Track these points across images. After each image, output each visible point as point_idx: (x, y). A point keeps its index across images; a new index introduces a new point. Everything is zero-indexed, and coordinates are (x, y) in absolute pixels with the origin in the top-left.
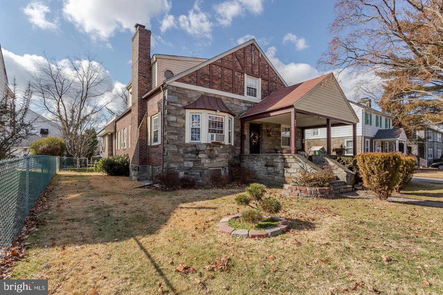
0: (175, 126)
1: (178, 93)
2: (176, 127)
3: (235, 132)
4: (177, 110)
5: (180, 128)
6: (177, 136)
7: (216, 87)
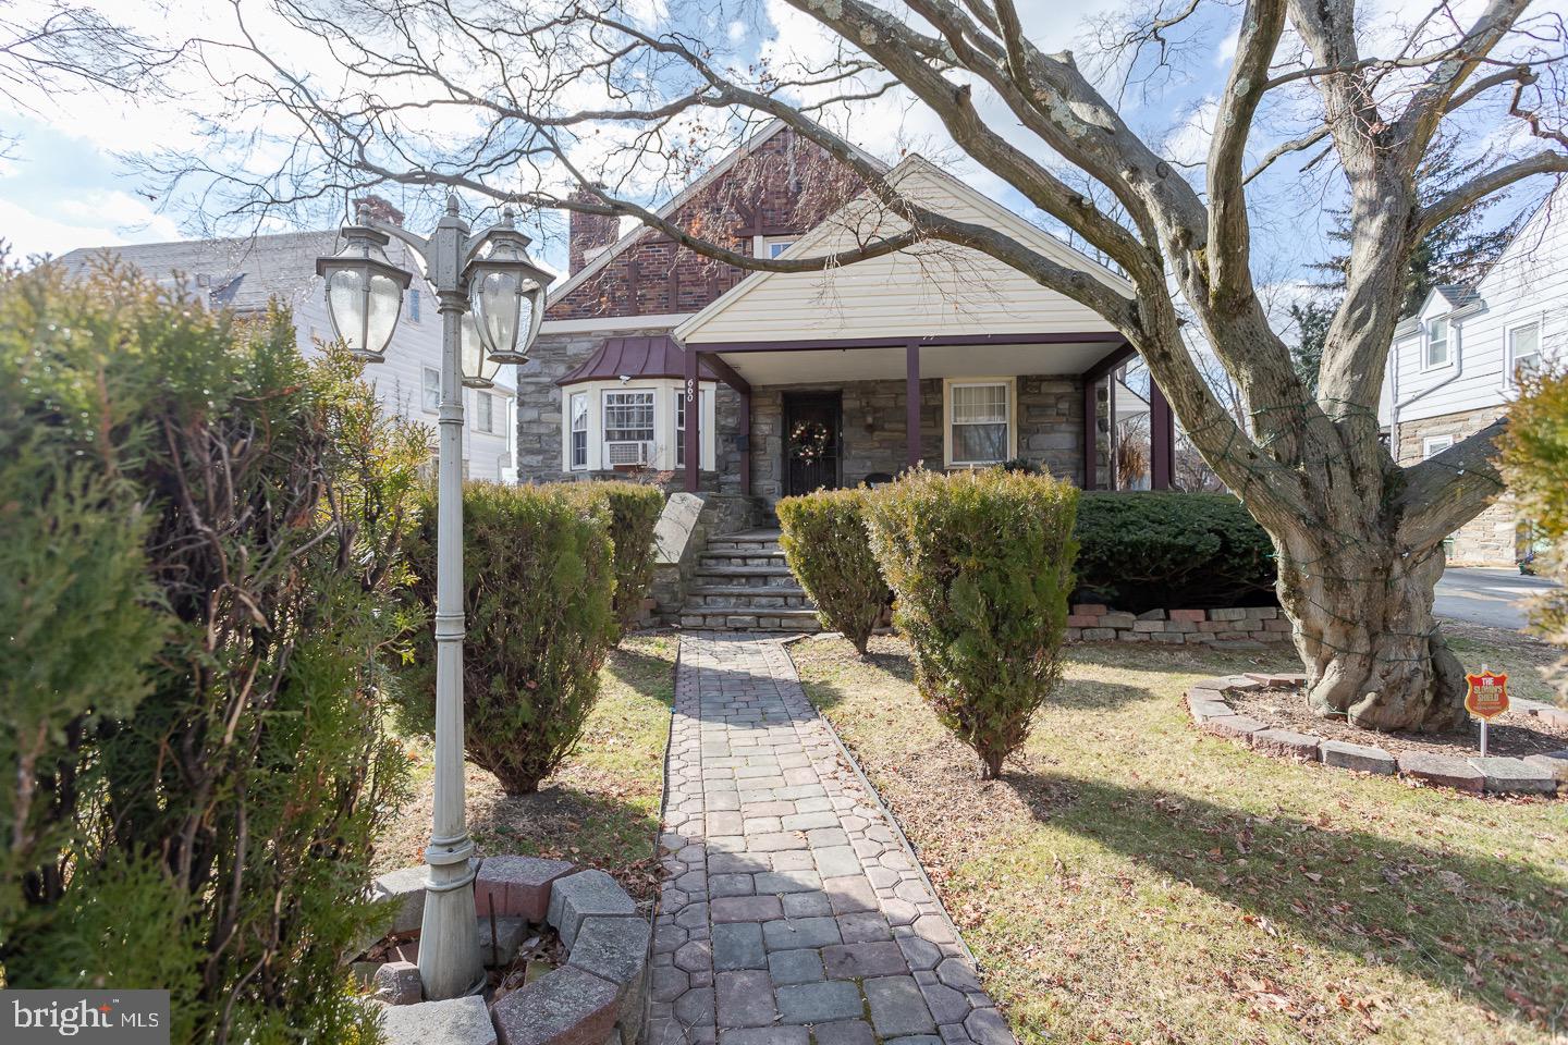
0: (535, 431)
1: (544, 350)
3: (721, 429)
4: (540, 392)
5: (548, 435)
7: (651, 307)
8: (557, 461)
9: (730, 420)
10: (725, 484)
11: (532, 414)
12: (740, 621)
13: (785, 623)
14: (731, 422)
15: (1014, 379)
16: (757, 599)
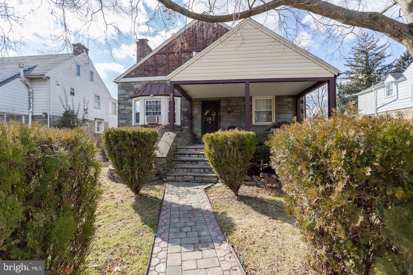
0: (124, 112)
1: (127, 87)
2: (125, 114)
3: (182, 112)
4: (125, 100)
5: (127, 114)
6: (125, 121)
7: (160, 74)
8: (131, 122)
9: (185, 109)
10: (184, 129)
11: (122, 107)
12: (188, 178)
13: (204, 179)
14: (185, 110)
15: (274, 97)
16: (194, 170)
